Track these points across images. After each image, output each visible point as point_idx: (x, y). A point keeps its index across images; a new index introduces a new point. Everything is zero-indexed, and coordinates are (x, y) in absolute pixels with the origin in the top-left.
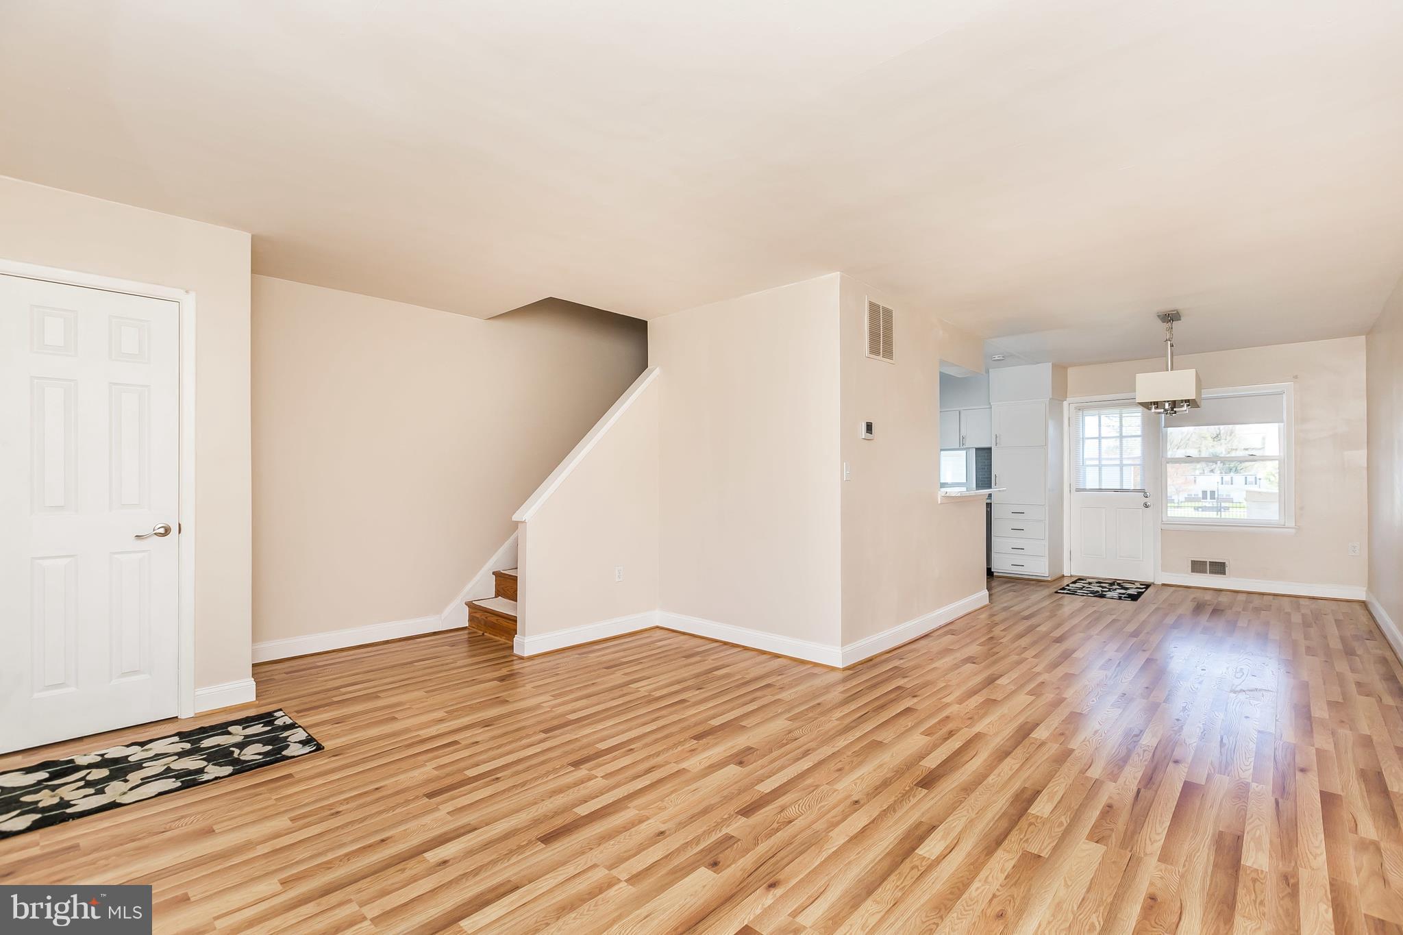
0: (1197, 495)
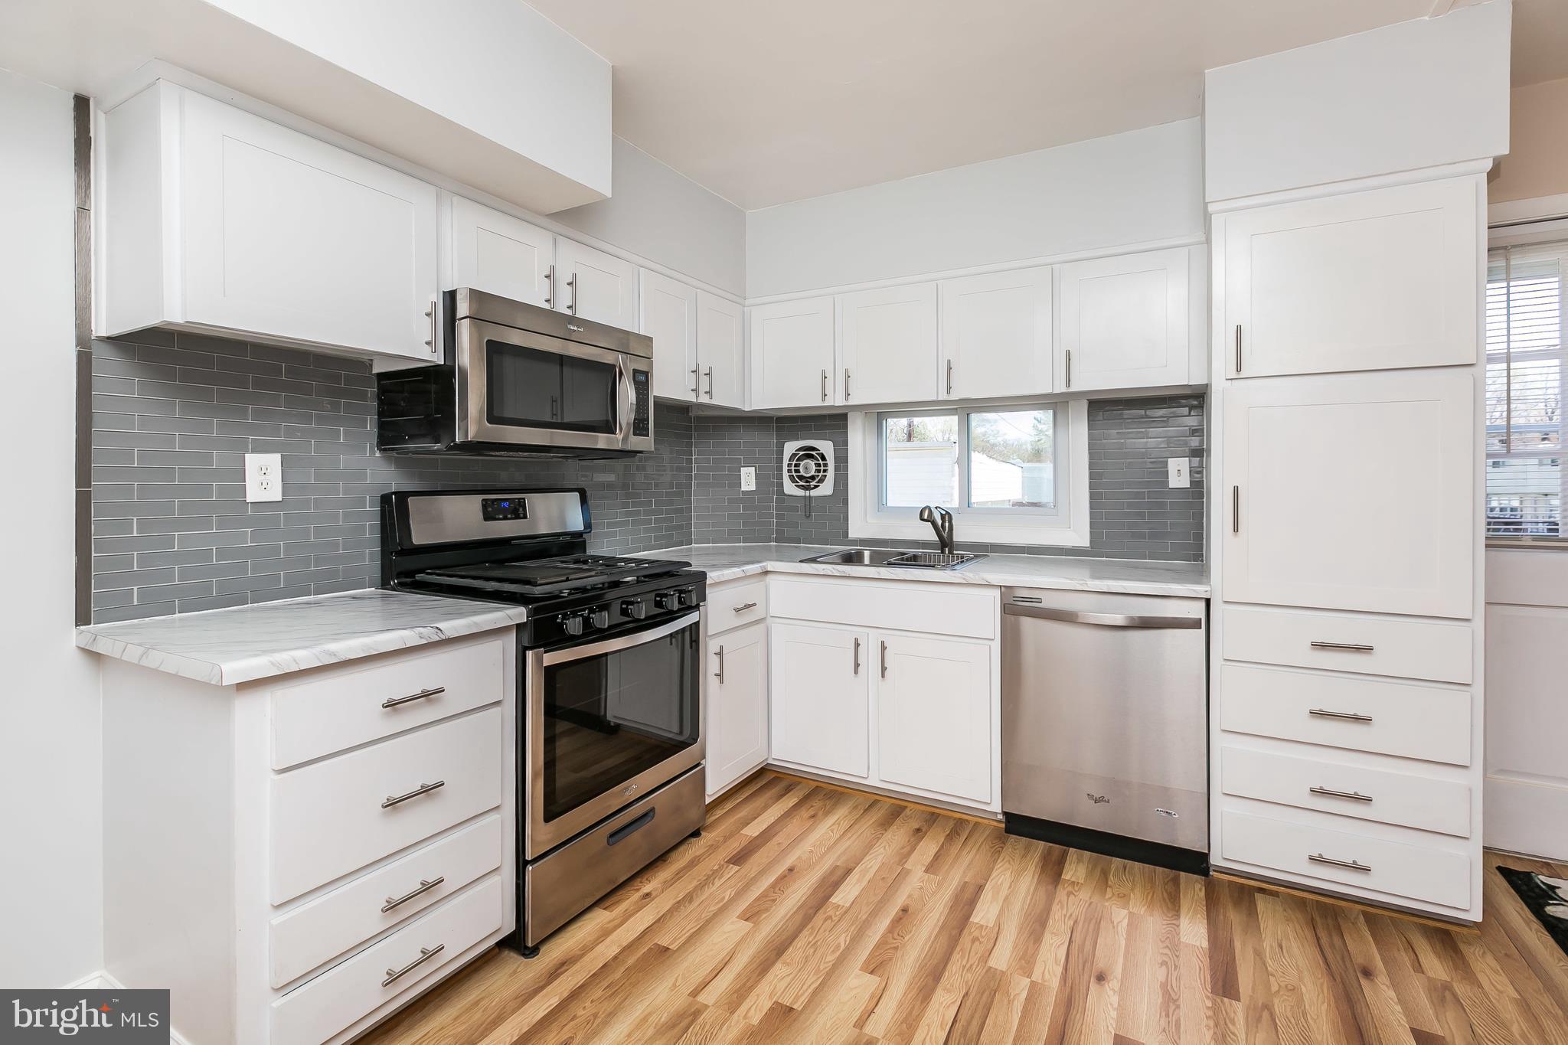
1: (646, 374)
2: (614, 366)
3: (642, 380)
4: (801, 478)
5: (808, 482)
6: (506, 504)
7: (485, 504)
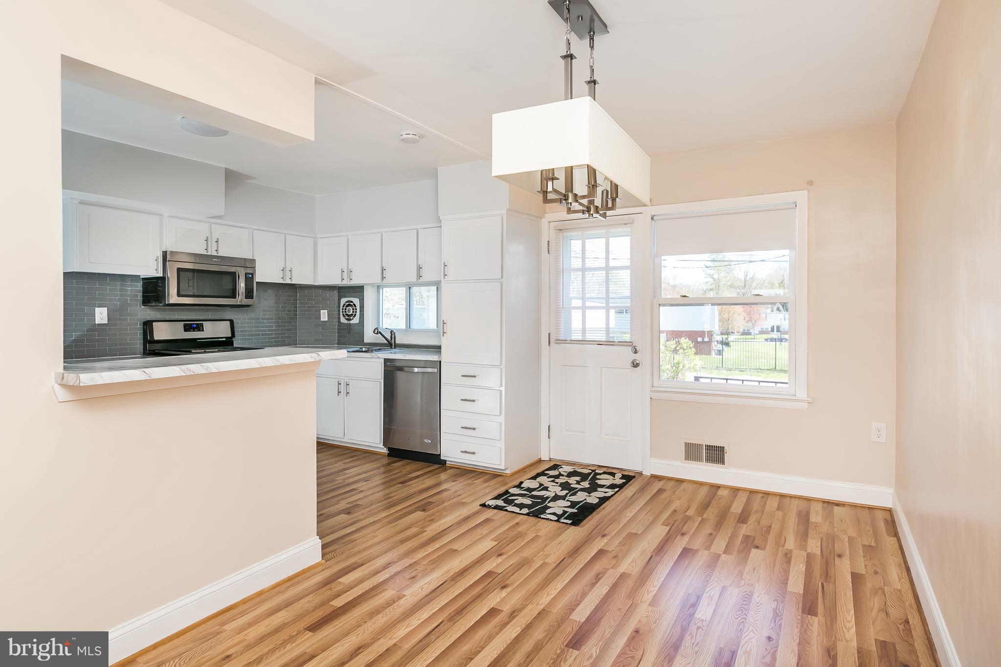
0: (768, 329)
1: (252, 274)
2: (235, 273)
3: (249, 278)
4: (347, 315)
5: (349, 317)
6: (195, 326)
7: (185, 326)
